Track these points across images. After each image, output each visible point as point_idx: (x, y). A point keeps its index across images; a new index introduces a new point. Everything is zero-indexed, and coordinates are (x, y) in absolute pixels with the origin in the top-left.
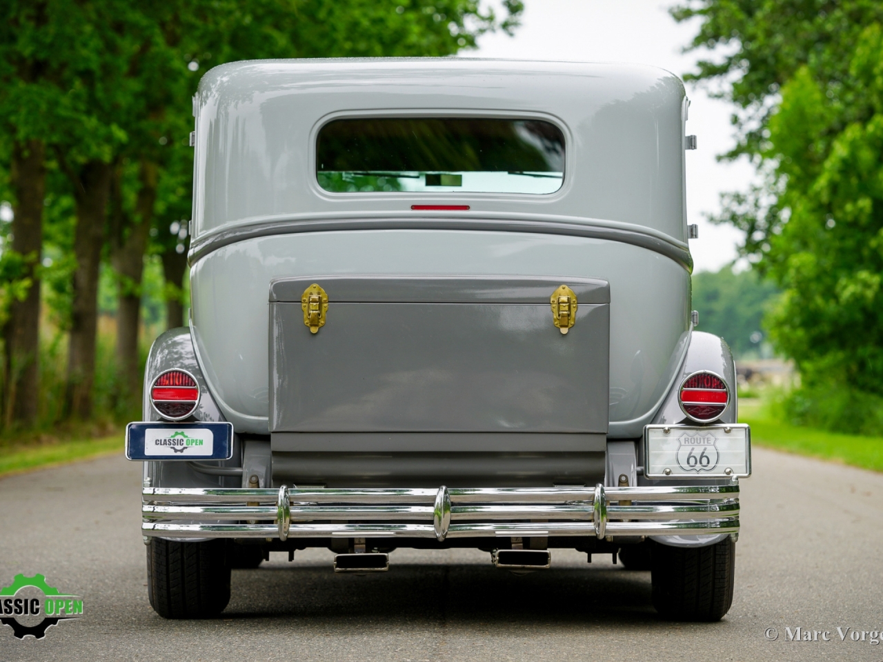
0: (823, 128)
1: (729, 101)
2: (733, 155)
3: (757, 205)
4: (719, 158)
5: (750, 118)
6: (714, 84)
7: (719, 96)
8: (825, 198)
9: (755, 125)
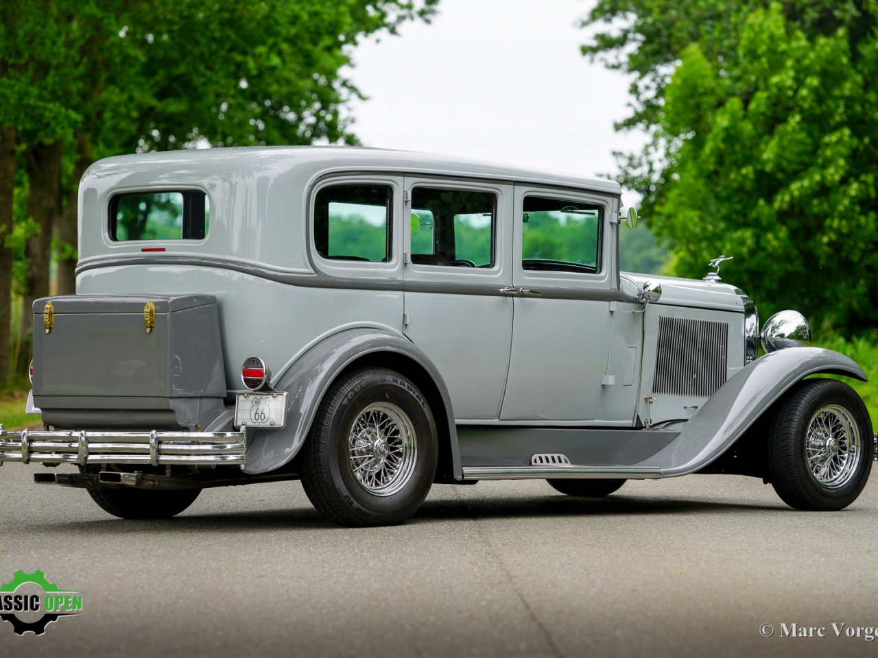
0: (712, 100)
1: (625, 72)
2: (630, 123)
3: (651, 171)
4: (617, 127)
5: (647, 88)
6: (611, 56)
7: (615, 67)
8: (711, 167)
9: (650, 94)
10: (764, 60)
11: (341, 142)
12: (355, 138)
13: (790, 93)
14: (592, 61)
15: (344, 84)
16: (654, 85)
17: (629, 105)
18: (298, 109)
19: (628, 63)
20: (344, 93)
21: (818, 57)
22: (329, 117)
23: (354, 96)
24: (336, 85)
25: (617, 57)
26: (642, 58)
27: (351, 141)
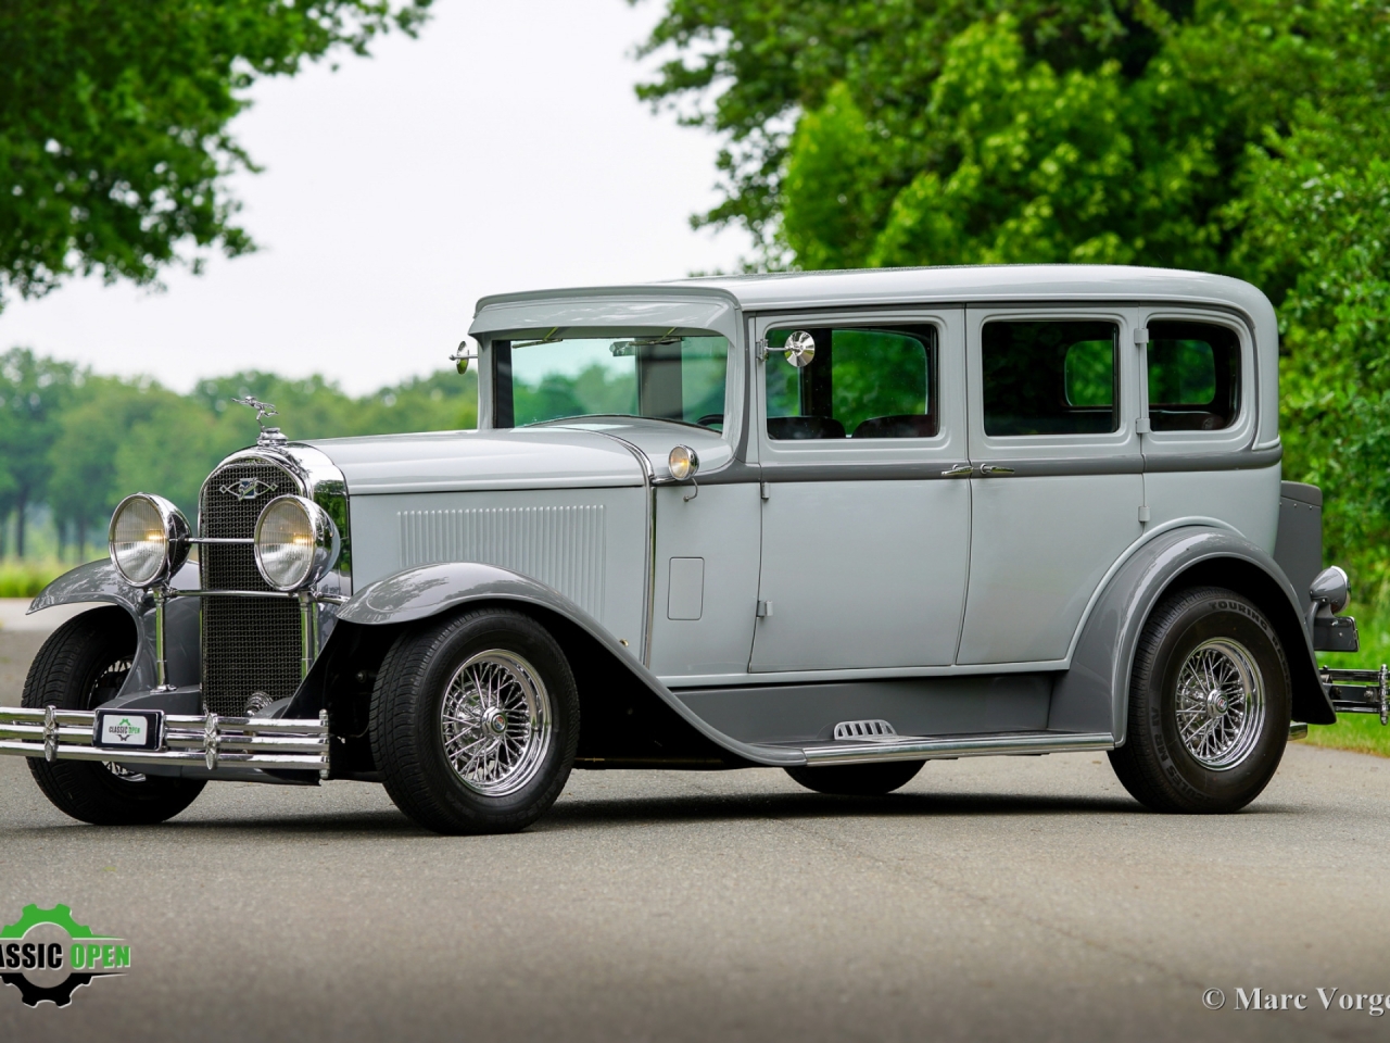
0: (874, 175)
1: (711, 130)
2: (720, 215)
4: (695, 223)
5: (747, 157)
6: (688, 102)
7: (696, 122)
9: (754, 167)
10: (975, 108)
11: (218, 243)
12: (244, 236)
13: (1017, 166)
14: (655, 111)
15: (223, 144)
16: (758, 153)
17: (718, 186)
18: (144, 188)
19: (717, 116)
20: (222, 159)
21: (1068, 107)
22: (198, 201)
23: (239, 166)
24: (210, 144)
25: (697, 103)
26: (739, 106)
27: (237, 243)
